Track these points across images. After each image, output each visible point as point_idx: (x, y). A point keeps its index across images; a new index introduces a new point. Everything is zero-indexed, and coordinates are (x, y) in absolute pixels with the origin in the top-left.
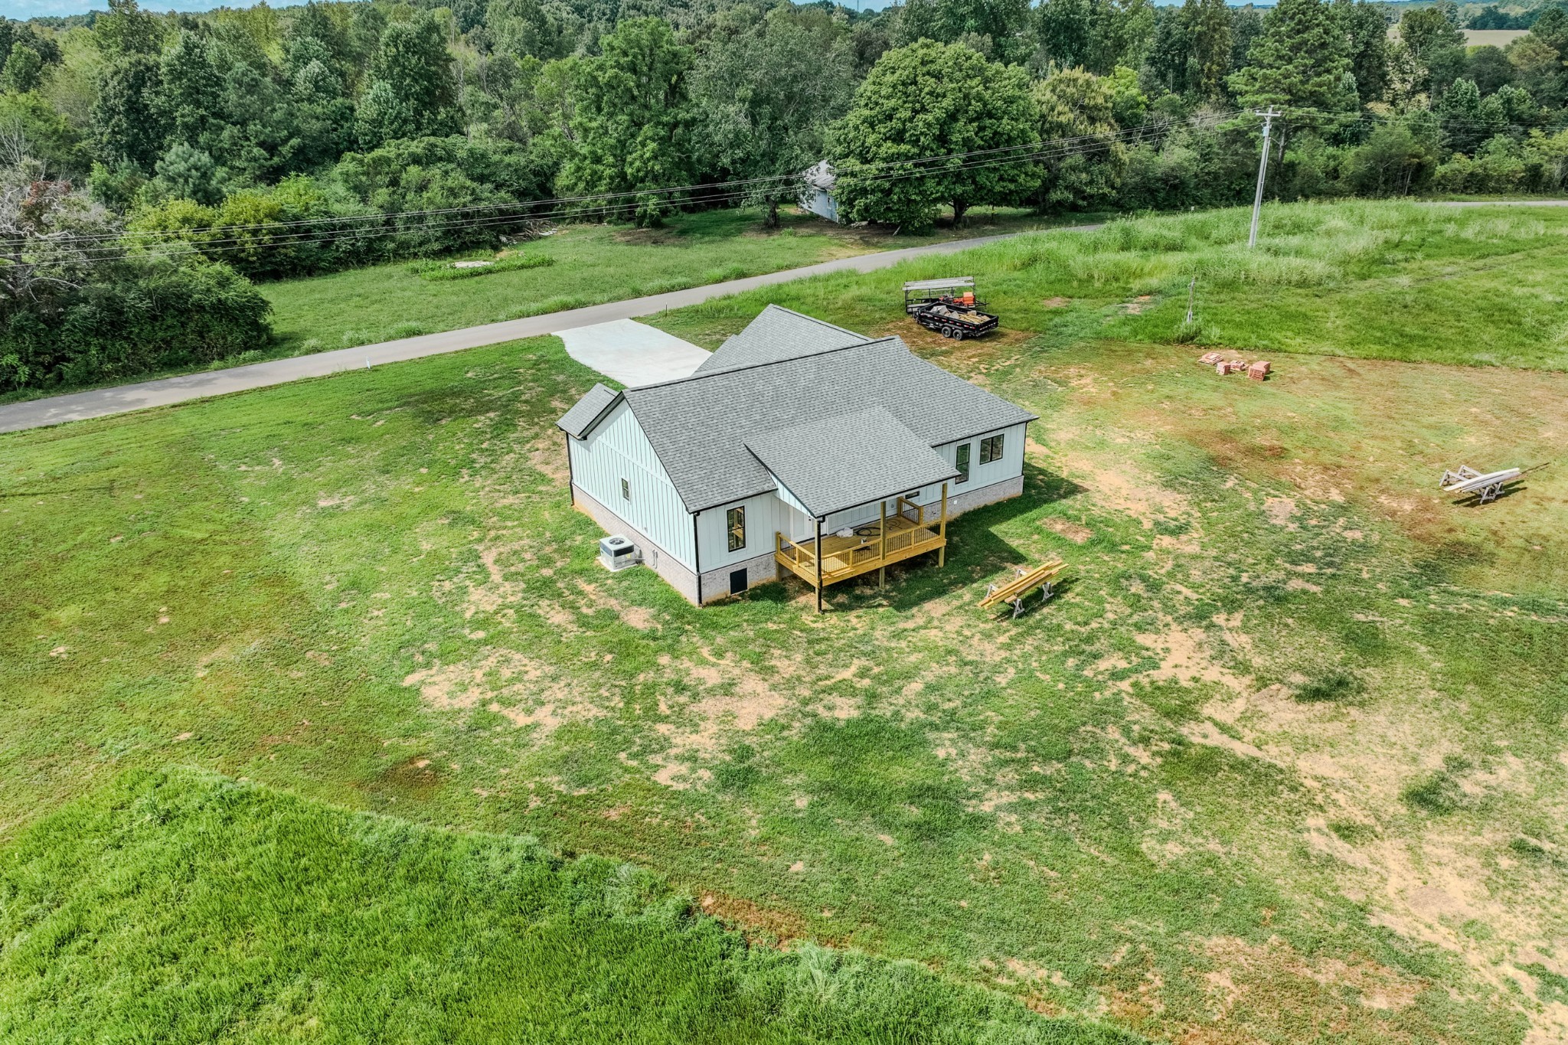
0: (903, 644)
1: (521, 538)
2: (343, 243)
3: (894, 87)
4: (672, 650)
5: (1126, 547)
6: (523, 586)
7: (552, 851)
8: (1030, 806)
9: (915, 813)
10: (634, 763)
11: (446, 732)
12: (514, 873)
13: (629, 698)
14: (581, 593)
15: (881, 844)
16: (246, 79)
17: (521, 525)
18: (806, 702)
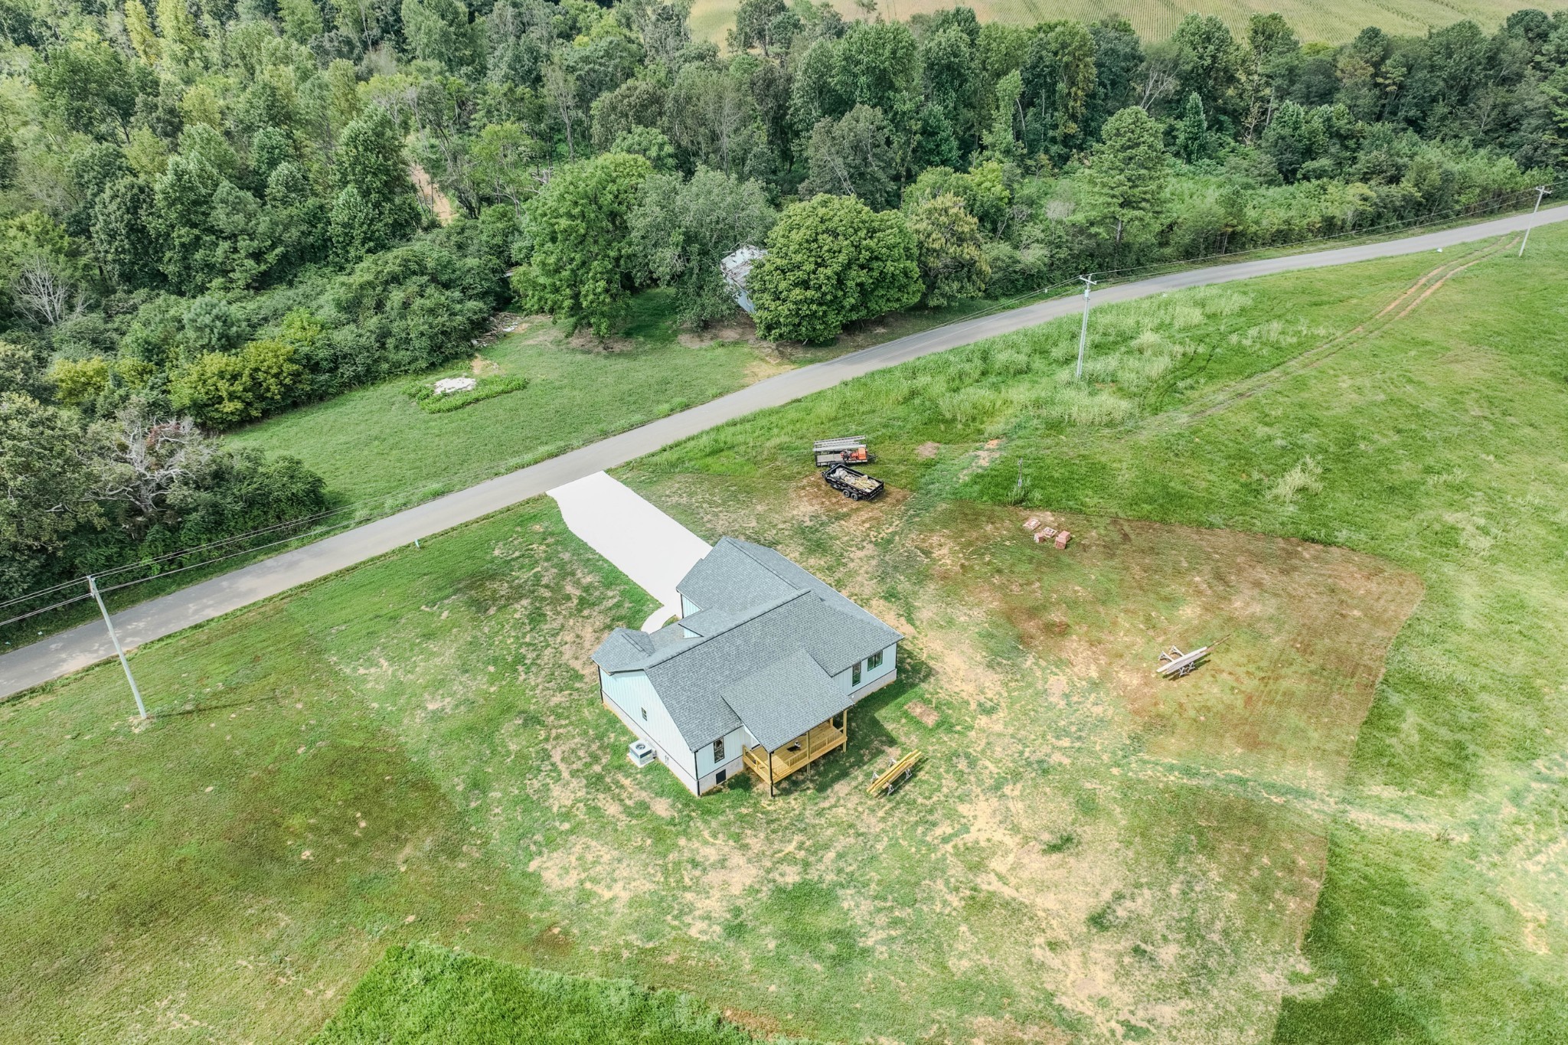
0: (823, 820)
1: (573, 737)
2: (347, 371)
3: (800, 245)
4: (685, 833)
5: (958, 728)
6: (585, 782)
7: (643, 989)
8: (892, 939)
9: (832, 948)
10: (676, 923)
11: (564, 906)
12: (626, 1004)
13: (666, 873)
14: (622, 787)
15: (815, 970)
16: (231, 198)
17: (571, 724)
18: (769, 871)
